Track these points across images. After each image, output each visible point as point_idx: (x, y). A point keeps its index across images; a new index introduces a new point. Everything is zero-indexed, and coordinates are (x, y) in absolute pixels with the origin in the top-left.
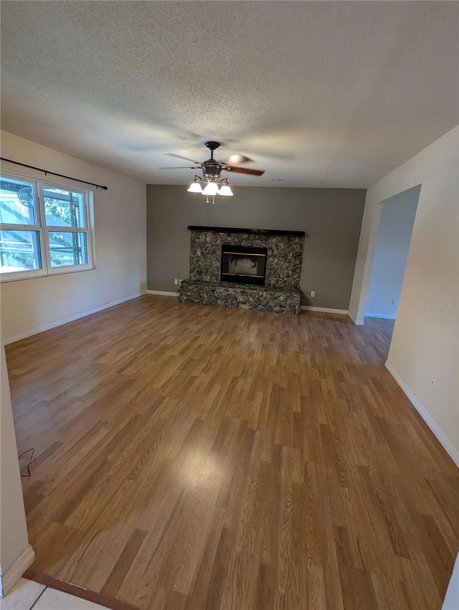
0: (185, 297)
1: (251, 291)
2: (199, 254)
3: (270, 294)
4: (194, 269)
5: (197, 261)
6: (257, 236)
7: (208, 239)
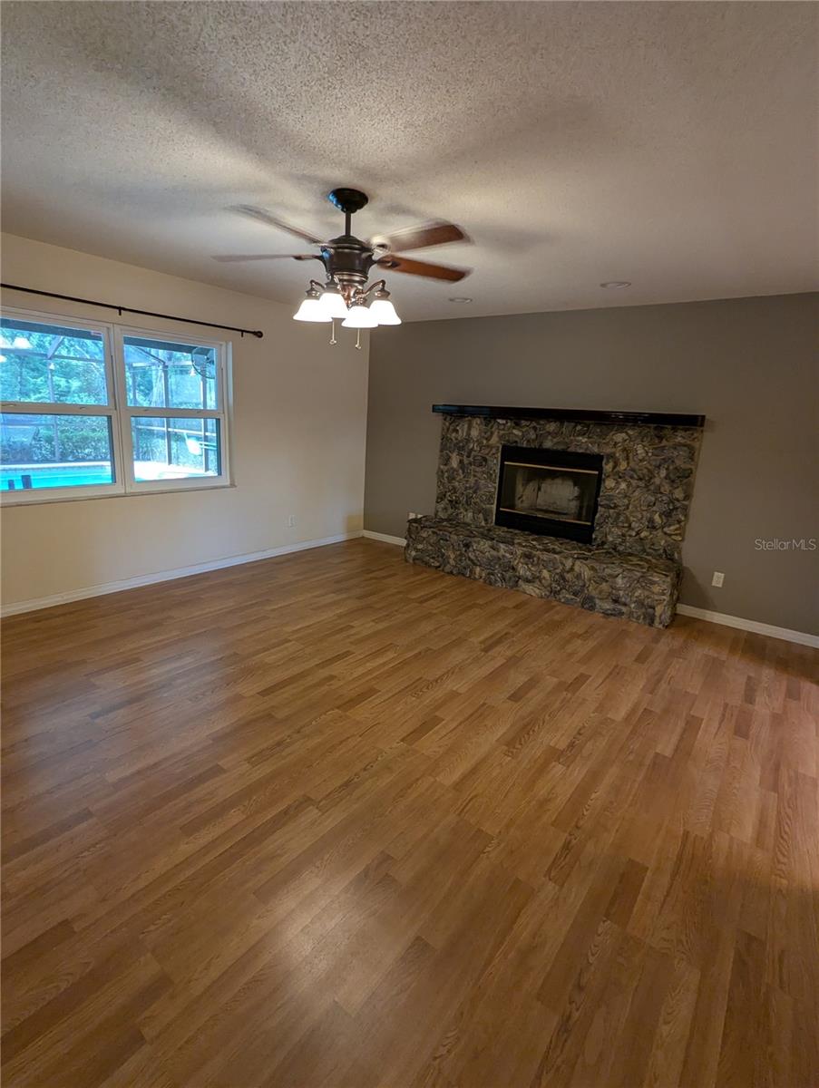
0: (414, 553)
1: (545, 556)
2: (454, 463)
3: (592, 568)
4: (445, 495)
5: (451, 479)
6: (579, 428)
7: (475, 433)
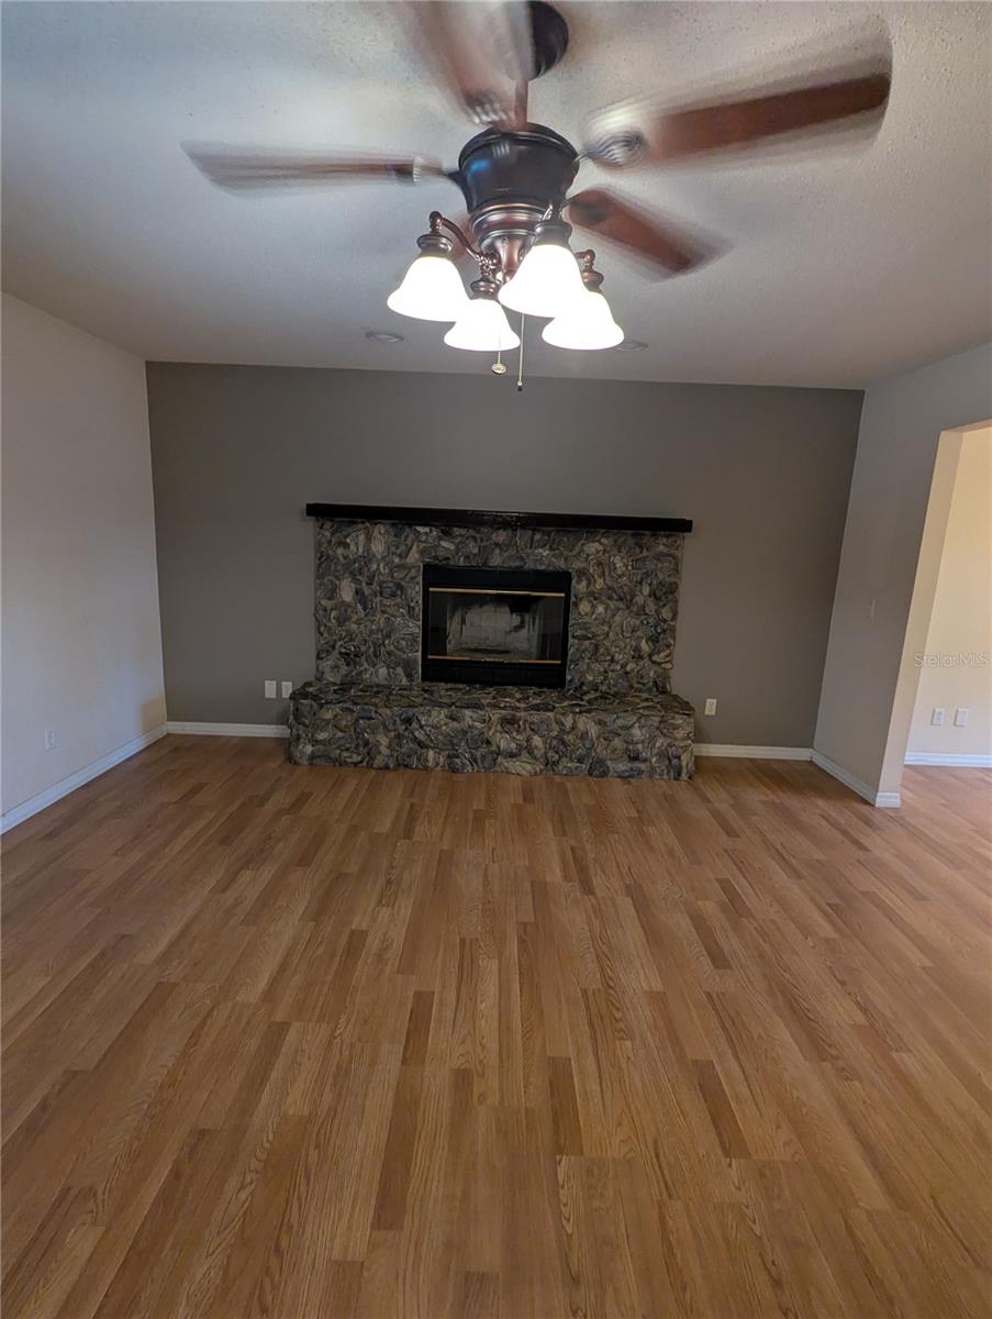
0: (309, 749)
1: (535, 717)
2: (347, 593)
3: (600, 723)
4: (333, 647)
5: (341, 621)
6: (538, 537)
7: (378, 548)
